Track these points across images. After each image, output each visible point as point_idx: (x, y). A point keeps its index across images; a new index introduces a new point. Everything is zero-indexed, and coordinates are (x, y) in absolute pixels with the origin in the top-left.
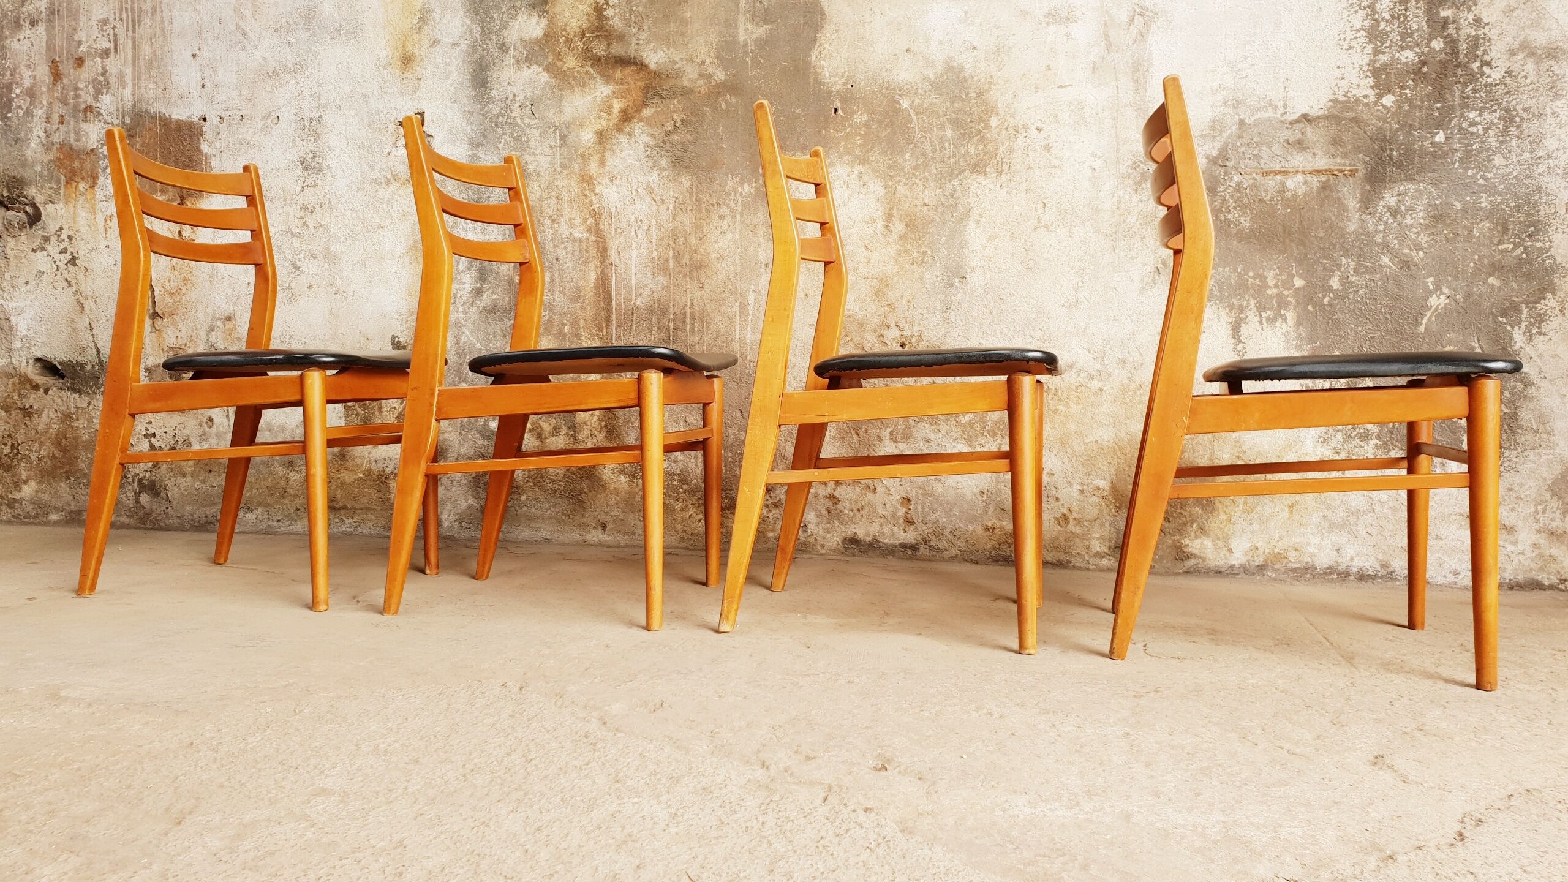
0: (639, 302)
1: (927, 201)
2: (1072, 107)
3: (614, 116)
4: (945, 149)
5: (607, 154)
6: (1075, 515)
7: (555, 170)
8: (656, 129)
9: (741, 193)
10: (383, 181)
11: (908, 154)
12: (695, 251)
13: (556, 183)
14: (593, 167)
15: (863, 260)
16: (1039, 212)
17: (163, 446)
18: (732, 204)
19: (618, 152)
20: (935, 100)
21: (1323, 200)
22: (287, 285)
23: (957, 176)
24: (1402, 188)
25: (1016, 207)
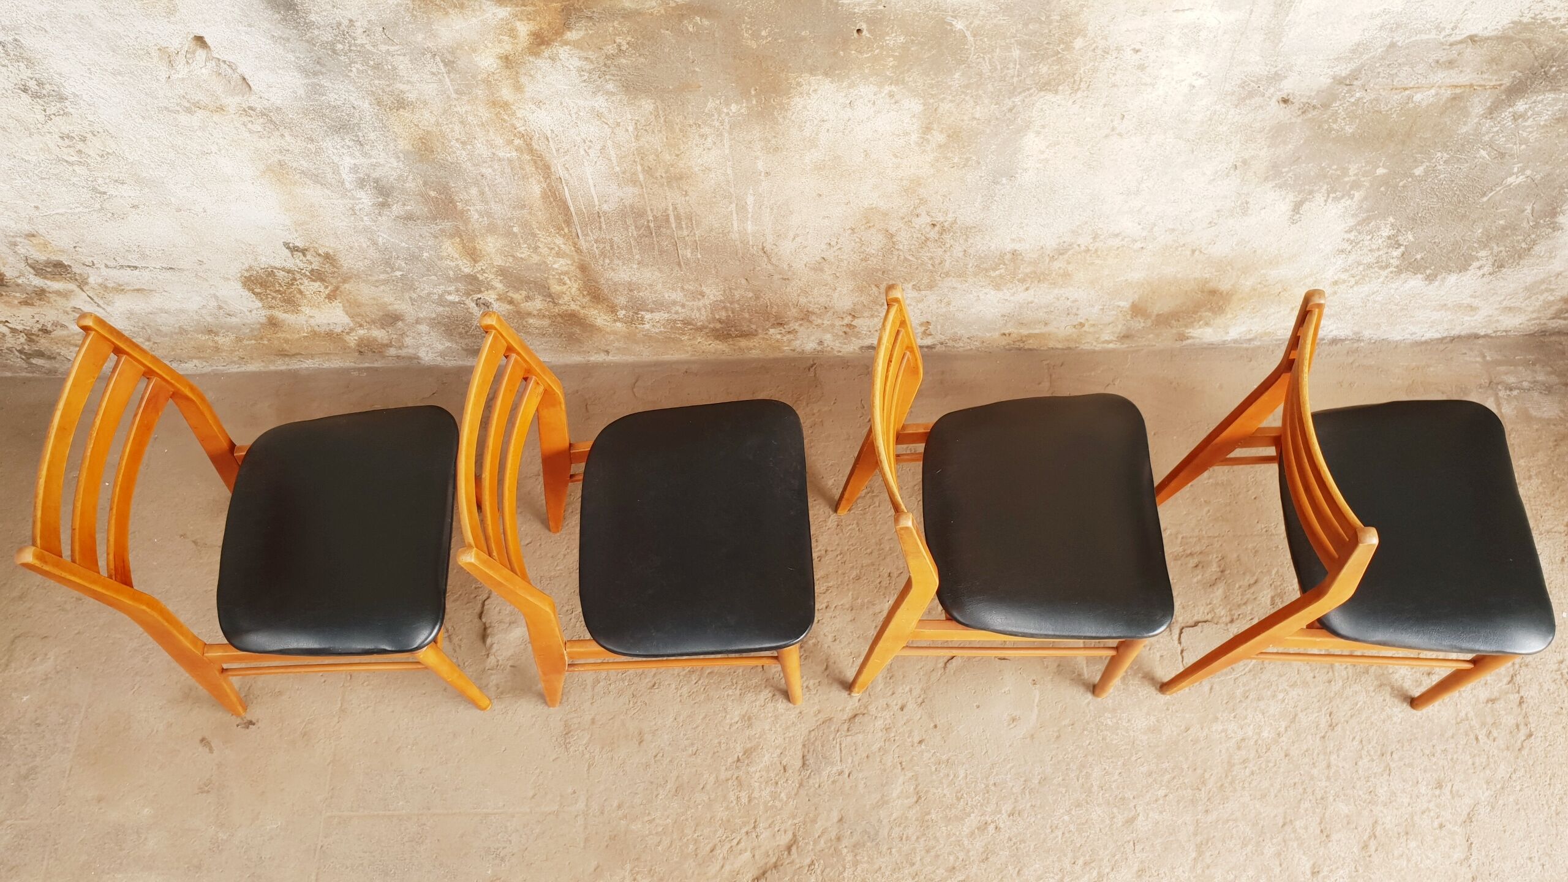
0: (605, 207)
1: (977, 116)
2: (1185, 30)
3: (522, 39)
4: (1008, 69)
5: (524, 80)
6: (1091, 322)
7: (448, 97)
8: (590, 53)
9: (728, 114)
10: (178, 108)
11: (957, 74)
12: (672, 166)
13: (455, 110)
14: (506, 93)
15: (890, 165)
16: (1115, 123)
17: (28, 328)
18: (717, 124)
19: (539, 76)
20: (1002, 22)
21: (1447, 109)
22: (97, 206)
23: (1020, 93)
24: (1540, 98)
25: (1088, 119)
